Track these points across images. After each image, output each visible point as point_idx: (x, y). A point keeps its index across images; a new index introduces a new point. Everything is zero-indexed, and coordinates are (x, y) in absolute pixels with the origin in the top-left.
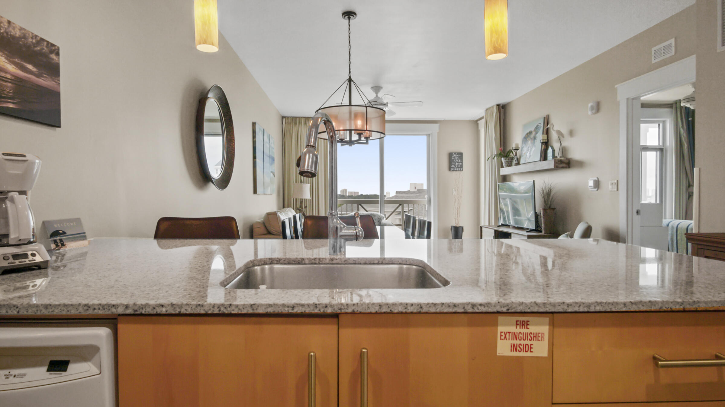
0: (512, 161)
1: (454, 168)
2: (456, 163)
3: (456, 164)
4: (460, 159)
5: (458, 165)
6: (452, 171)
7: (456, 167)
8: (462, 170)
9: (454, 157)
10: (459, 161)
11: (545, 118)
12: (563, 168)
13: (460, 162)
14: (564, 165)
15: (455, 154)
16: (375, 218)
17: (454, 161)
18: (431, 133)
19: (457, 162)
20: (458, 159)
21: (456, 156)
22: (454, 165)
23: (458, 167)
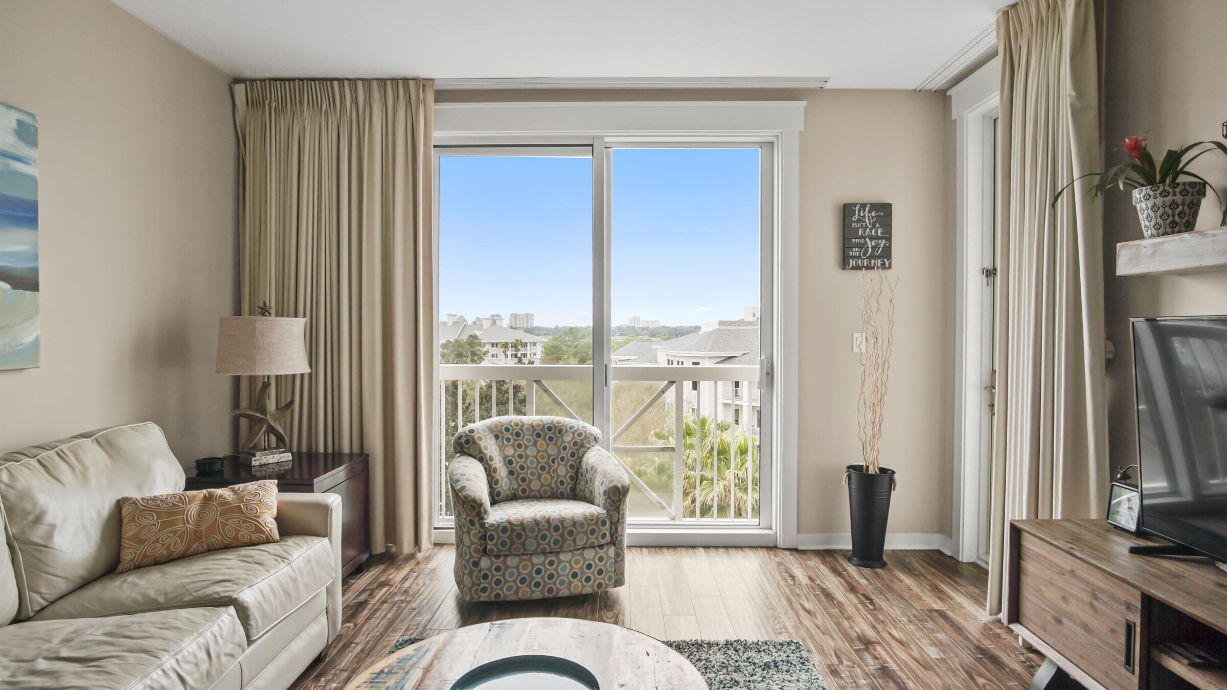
0: (1198, 204)
1: (859, 257)
2: (868, 240)
3: (866, 243)
4: (881, 226)
5: (874, 248)
6: (853, 268)
7: (865, 253)
8: (890, 264)
9: (859, 221)
10: (879, 234)
13: (882, 238)
15: (864, 211)
16: (563, 442)
17: (860, 232)
18: (777, 137)
19: (872, 238)
20: (874, 225)
21: (868, 217)
22: (860, 246)
23: (872, 256)
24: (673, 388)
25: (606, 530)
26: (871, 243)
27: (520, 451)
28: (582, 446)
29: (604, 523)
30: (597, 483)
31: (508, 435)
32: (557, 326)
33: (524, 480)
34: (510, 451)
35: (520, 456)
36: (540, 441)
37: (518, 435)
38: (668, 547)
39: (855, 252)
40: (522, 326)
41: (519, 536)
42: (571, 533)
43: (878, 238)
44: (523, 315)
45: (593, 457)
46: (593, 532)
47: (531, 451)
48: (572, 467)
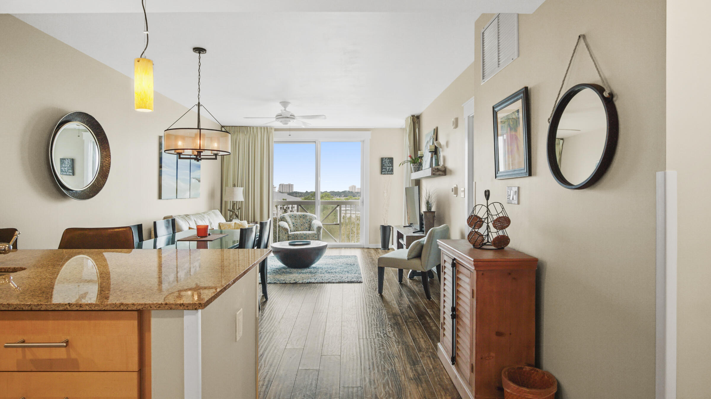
4: (391, 163)
5: (389, 169)
6: (383, 174)
7: (386, 170)
8: (392, 173)
9: (385, 162)
11: (434, 129)
12: (440, 175)
14: (441, 173)
15: (386, 160)
17: (385, 165)
18: (365, 140)
19: (388, 167)
20: (389, 163)
22: (385, 169)
23: (388, 171)
24: (339, 207)
25: (316, 236)
26: (388, 168)
27: (296, 221)
28: (312, 219)
29: (316, 234)
30: (315, 227)
31: (293, 217)
32: (307, 192)
33: (297, 228)
34: (293, 221)
35: (296, 222)
36: (301, 218)
37: (295, 217)
38: (335, 248)
39: (384, 170)
40: (286, 191)
41: (296, 236)
42: (308, 236)
43: (390, 166)
44: (287, 185)
45: (314, 222)
46: (313, 236)
47: (299, 221)
48: (309, 224)
